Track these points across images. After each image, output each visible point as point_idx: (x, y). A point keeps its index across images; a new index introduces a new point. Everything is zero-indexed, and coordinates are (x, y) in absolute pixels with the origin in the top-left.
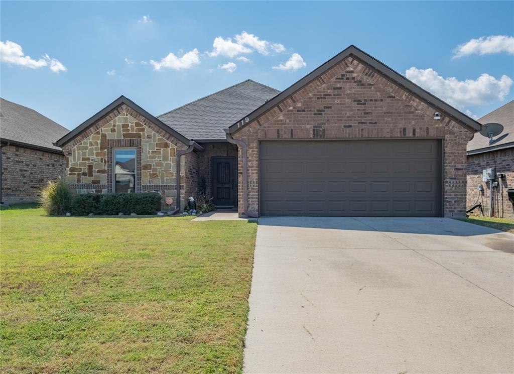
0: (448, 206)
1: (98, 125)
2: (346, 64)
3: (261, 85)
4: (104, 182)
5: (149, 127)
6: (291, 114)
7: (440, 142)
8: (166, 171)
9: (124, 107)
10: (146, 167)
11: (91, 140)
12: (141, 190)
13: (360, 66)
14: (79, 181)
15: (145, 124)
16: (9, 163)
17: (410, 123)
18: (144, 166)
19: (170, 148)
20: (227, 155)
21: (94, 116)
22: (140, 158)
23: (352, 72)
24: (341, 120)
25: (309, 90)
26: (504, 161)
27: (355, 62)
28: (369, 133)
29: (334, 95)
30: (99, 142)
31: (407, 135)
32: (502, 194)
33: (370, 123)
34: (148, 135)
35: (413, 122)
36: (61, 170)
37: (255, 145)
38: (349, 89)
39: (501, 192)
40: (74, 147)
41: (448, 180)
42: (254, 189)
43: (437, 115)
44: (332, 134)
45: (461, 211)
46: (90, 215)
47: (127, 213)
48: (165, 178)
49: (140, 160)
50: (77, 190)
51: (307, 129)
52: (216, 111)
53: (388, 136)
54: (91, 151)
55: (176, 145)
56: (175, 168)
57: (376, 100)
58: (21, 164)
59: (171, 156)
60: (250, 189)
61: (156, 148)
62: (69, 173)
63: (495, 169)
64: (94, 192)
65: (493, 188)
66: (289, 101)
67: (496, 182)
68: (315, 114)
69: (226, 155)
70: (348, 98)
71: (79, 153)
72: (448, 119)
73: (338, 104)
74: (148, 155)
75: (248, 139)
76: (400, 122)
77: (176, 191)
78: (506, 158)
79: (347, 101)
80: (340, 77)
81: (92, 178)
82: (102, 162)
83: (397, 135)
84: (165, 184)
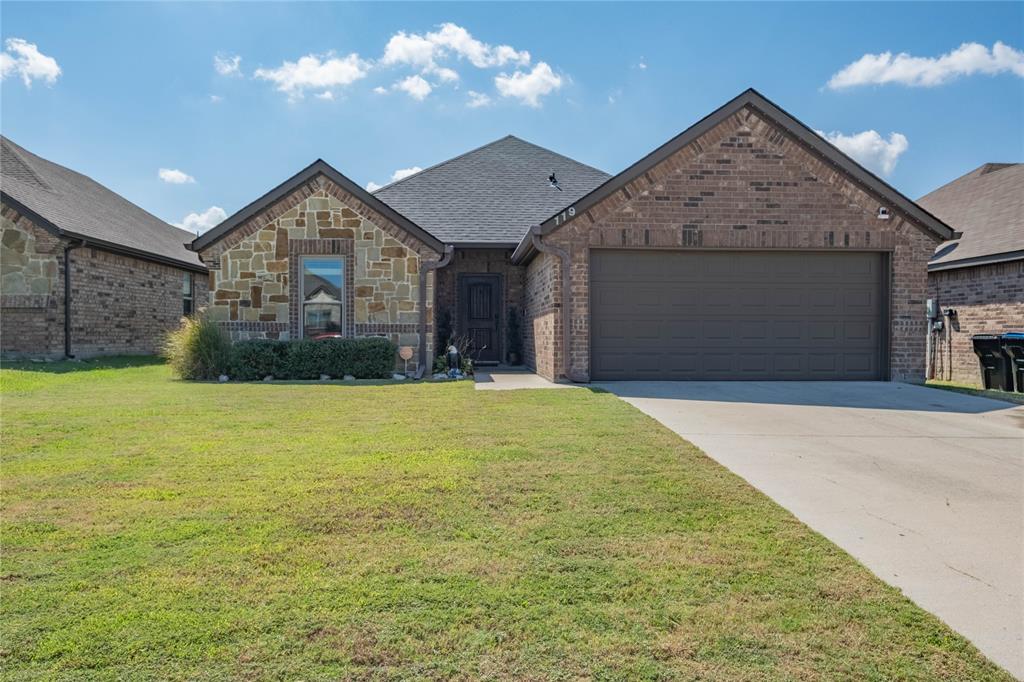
0: (899, 363)
1: (272, 212)
2: (738, 120)
3: (534, 146)
4: (283, 318)
5: (369, 219)
6: (645, 204)
7: (885, 257)
8: (400, 300)
9: (321, 180)
10: (363, 292)
11: (258, 240)
12: (353, 334)
13: (762, 125)
14: (234, 315)
15: (361, 213)
16: (81, 281)
17: (840, 223)
18: (359, 289)
19: (408, 256)
20: (488, 270)
21: (264, 196)
22: (352, 274)
23: (748, 134)
24: (729, 216)
25: (677, 164)
26: (955, 287)
27: (754, 118)
28: (774, 239)
29: (718, 172)
30: (273, 243)
31: (835, 244)
32: (950, 342)
33: (776, 222)
34: (366, 234)
35: (845, 222)
36: (163, 294)
37: (583, 256)
38: (743, 162)
39: (948, 338)
40: (225, 253)
41: (898, 320)
42: (582, 333)
43: (884, 212)
44: (713, 240)
45: (918, 371)
46: (267, 378)
47: (336, 377)
48: (398, 312)
49: (352, 279)
50: (231, 332)
51: (671, 231)
52: (465, 192)
53: (806, 244)
54: (259, 259)
55: (418, 252)
56: (416, 293)
57: (786, 184)
58: (100, 282)
59: (409, 272)
60: (574, 334)
61: (381, 257)
62: (214, 300)
63: (938, 301)
64: (263, 336)
65: (934, 331)
66: (643, 181)
67: (940, 323)
68: (686, 205)
69: (486, 271)
70: (741, 179)
71: (234, 264)
72: (900, 219)
73: (724, 188)
74: (367, 270)
75: (572, 245)
76: (826, 221)
77: (418, 335)
78: (958, 283)
79: (739, 183)
80: (728, 142)
81: (261, 311)
82: (279, 281)
83: (820, 243)
84: (398, 323)
